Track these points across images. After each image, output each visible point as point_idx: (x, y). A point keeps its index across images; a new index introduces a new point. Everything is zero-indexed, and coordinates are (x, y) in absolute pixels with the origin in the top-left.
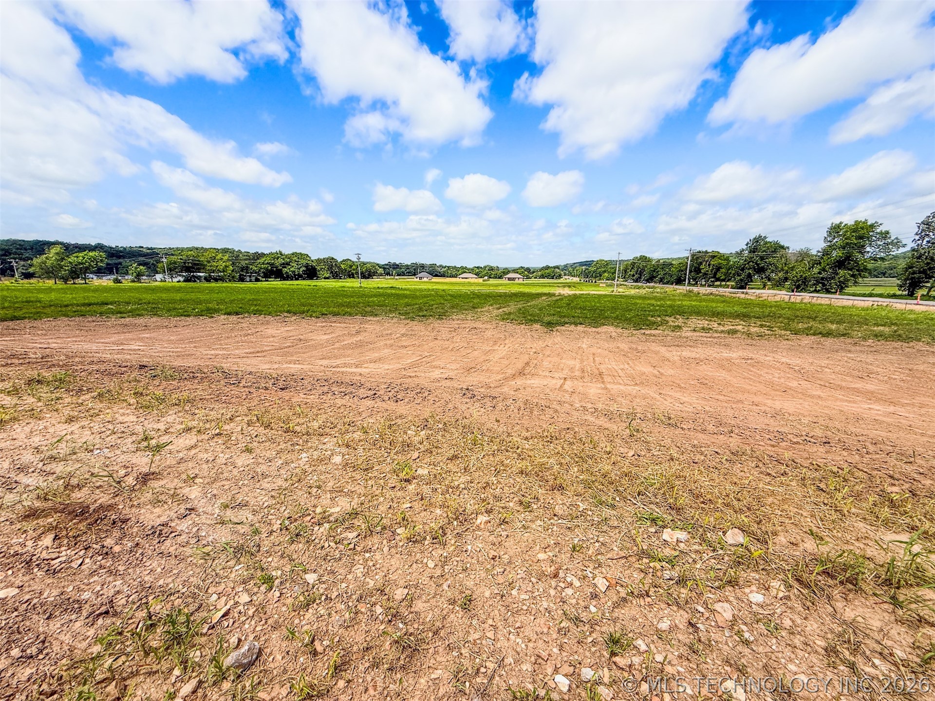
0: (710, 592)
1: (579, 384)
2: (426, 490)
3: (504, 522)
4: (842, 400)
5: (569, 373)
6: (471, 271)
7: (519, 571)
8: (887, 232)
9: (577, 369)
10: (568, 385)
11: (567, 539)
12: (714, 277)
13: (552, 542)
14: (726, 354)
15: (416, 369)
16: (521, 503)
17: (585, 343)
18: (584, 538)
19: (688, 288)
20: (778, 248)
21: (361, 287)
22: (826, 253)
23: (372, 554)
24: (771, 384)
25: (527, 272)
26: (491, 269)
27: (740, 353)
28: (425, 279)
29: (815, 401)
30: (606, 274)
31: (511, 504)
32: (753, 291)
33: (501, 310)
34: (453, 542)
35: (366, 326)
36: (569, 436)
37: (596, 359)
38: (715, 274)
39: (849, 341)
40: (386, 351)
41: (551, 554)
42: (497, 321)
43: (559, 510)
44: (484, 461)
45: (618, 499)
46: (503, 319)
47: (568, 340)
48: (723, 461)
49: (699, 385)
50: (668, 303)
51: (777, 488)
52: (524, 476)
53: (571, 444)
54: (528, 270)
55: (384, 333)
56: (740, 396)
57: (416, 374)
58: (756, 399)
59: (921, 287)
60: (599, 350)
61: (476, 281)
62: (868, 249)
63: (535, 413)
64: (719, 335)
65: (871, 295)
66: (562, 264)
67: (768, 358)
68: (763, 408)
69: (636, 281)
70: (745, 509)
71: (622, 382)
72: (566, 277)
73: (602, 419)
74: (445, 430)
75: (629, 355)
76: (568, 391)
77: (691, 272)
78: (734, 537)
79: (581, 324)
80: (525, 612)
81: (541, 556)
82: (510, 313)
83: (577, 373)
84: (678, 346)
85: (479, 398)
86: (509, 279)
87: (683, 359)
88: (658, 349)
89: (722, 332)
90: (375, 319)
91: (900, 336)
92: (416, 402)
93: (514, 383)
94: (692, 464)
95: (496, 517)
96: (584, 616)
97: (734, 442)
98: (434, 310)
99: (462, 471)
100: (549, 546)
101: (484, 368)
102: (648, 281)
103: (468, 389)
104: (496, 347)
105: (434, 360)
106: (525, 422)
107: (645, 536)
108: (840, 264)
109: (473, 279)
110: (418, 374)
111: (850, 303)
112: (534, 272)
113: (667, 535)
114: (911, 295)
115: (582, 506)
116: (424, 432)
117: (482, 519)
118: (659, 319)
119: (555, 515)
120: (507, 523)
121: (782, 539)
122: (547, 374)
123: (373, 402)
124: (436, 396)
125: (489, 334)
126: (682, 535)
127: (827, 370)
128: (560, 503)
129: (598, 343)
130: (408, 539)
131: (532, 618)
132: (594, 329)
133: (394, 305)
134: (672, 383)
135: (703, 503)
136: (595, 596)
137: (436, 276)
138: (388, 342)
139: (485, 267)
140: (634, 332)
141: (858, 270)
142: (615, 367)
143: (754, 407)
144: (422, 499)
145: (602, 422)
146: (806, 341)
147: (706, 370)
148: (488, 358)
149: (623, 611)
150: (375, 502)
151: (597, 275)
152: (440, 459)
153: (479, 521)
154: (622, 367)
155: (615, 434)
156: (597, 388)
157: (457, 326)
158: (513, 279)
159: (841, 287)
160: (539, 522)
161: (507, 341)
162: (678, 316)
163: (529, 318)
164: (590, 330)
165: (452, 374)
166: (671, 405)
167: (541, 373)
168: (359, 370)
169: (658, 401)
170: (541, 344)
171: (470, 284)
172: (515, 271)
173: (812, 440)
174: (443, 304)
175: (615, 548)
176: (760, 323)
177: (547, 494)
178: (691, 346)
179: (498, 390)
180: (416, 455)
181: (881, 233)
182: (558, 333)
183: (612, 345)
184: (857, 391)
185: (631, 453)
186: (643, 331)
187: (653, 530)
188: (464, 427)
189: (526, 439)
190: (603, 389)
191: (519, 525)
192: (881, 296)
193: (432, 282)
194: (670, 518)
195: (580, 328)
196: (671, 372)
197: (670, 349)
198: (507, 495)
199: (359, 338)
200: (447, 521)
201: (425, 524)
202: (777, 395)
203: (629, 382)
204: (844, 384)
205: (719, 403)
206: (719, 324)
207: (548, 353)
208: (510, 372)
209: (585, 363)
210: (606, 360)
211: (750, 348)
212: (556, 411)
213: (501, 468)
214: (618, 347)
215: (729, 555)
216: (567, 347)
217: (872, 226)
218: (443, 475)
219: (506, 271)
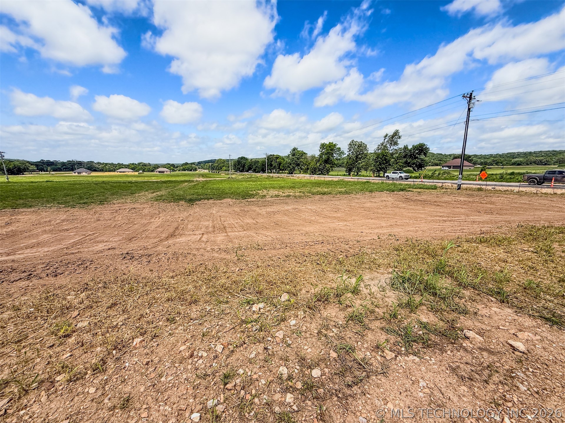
0: (274, 328)
1: (211, 237)
2: (87, 337)
3: (155, 336)
4: (330, 223)
5: (206, 230)
6: (127, 166)
7: (167, 364)
8: (340, 148)
9: (210, 226)
10: (204, 238)
11: (199, 331)
12: (279, 168)
13: (190, 336)
14: (286, 207)
15: (79, 247)
16: (168, 320)
17: (214, 211)
18: (210, 326)
19: (268, 174)
20: (303, 154)
21: (9, 182)
22: (321, 156)
23: (28, 409)
24: (305, 220)
25: (173, 167)
26: (145, 165)
27: (292, 207)
28: (84, 174)
29: (321, 225)
30: (224, 168)
31: (161, 323)
32: (296, 175)
33: (154, 194)
34: (112, 366)
35: (19, 217)
36: (202, 269)
37: (222, 219)
38: (279, 167)
39: (332, 196)
40: (45, 236)
41: (188, 344)
42: (152, 202)
43: (193, 316)
44: (140, 301)
45: (230, 297)
46: (157, 200)
47: (204, 210)
48: (281, 261)
49: (275, 225)
50: (259, 183)
51: (303, 268)
52: (170, 302)
53: (203, 273)
54: (173, 165)
55: (42, 221)
56: (292, 228)
57: (79, 250)
58: (299, 228)
59: (352, 171)
60: (223, 214)
61: (133, 174)
62: (334, 155)
63: (180, 259)
64: (283, 198)
65: (337, 175)
66: (197, 162)
67: (303, 208)
68: (301, 232)
69: (241, 172)
70: (290, 282)
71: (237, 230)
72: (200, 170)
73: (223, 254)
74: (104, 288)
75: (240, 214)
76: (204, 241)
77: (268, 166)
78: (285, 297)
79: (212, 198)
80: (171, 388)
81: (183, 348)
82: (162, 196)
83: (211, 229)
84: (264, 206)
85: (137, 258)
86: (159, 172)
87: (268, 213)
88: (255, 209)
89: (284, 196)
90: (29, 210)
91: (347, 192)
92: (77, 272)
93: (167, 242)
94: (267, 267)
95: (148, 336)
96: (209, 372)
97: (287, 251)
98: (95, 198)
99: (121, 313)
100: (187, 340)
101: (143, 236)
102: (247, 171)
103: (128, 253)
104: (153, 220)
105: (97, 237)
106: (173, 267)
107: (244, 312)
108: (327, 161)
109: (129, 172)
110: (82, 250)
111: (331, 179)
112: (177, 167)
113: (255, 308)
114: (349, 174)
115: (208, 308)
116: (84, 294)
117: (137, 341)
118: (255, 192)
119: (191, 319)
120: (158, 336)
121: (304, 291)
122: (191, 233)
123: (28, 282)
124: (98, 264)
125: (146, 211)
126: (261, 305)
127: (325, 210)
128: (194, 311)
129: (222, 209)
130: (68, 381)
131: (176, 389)
132: (219, 201)
133: (51, 196)
134: (262, 227)
135: (272, 285)
136: (216, 357)
137: (95, 171)
138: (47, 228)
139: (139, 164)
140: (242, 201)
141: (332, 164)
142: (233, 222)
143: (298, 232)
144: (82, 345)
145: (223, 255)
146: (317, 197)
147: (278, 217)
148: (146, 229)
149: (232, 358)
150: (31, 365)
151: (219, 169)
152: (100, 309)
153: (135, 343)
154: (237, 221)
155: (229, 261)
156: (222, 236)
157: (118, 208)
158: (163, 172)
159: (328, 172)
160: (181, 328)
161: (161, 215)
162: (264, 190)
163: (176, 197)
164: (217, 202)
165: (114, 245)
166: (261, 238)
167: (186, 233)
168: (11, 257)
169: (255, 237)
170: (186, 214)
171: (127, 176)
172: (164, 166)
173: (318, 243)
174: (104, 192)
175: (228, 325)
176: (299, 191)
177: (187, 308)
178: (271, 206)
179: (154, 249)
180: (76, 313)
181: (337, 148)
182: (197, 206)
183: (230, 210)
184: (335, 217)
185: (238, 269)
186: (247, 200)
187: (248, 308)
188: (122, 282)
189: (172, 277)
190: (225, 236)
191: (167, 334)
192: (341, 175)
193: (91, 176)
194: (257, 298)
195: (211, 201)
196: (262, 221)
197: (261, 208)
198: (157, 318)
199: (10, 228)
200: (106, 353)
201: (85, 363)
202: (307, 225)
203: (240, 230)
204: (330, 215)
205: (284, 233)
206: (283, 193)
207: (191, 219)
208: (164, 235)
209: (215, 223)
210: (228, 219)
211: (296, 203)
212: (194, 255)
213: (153, 301)
214: (234, 211)
215: (282, 307)
216: (203, 214)
217: (335, 145)
218: (103, 321)
219: (157, 167)
